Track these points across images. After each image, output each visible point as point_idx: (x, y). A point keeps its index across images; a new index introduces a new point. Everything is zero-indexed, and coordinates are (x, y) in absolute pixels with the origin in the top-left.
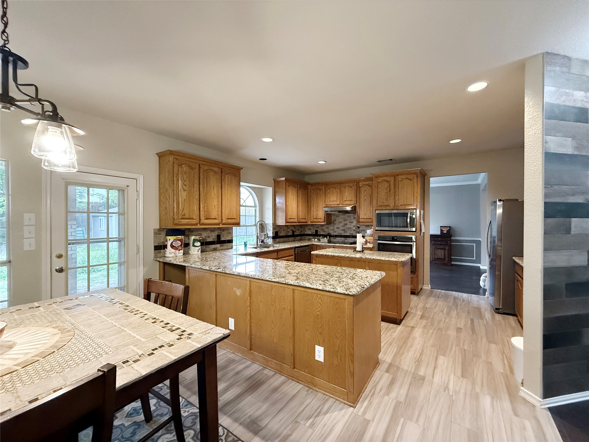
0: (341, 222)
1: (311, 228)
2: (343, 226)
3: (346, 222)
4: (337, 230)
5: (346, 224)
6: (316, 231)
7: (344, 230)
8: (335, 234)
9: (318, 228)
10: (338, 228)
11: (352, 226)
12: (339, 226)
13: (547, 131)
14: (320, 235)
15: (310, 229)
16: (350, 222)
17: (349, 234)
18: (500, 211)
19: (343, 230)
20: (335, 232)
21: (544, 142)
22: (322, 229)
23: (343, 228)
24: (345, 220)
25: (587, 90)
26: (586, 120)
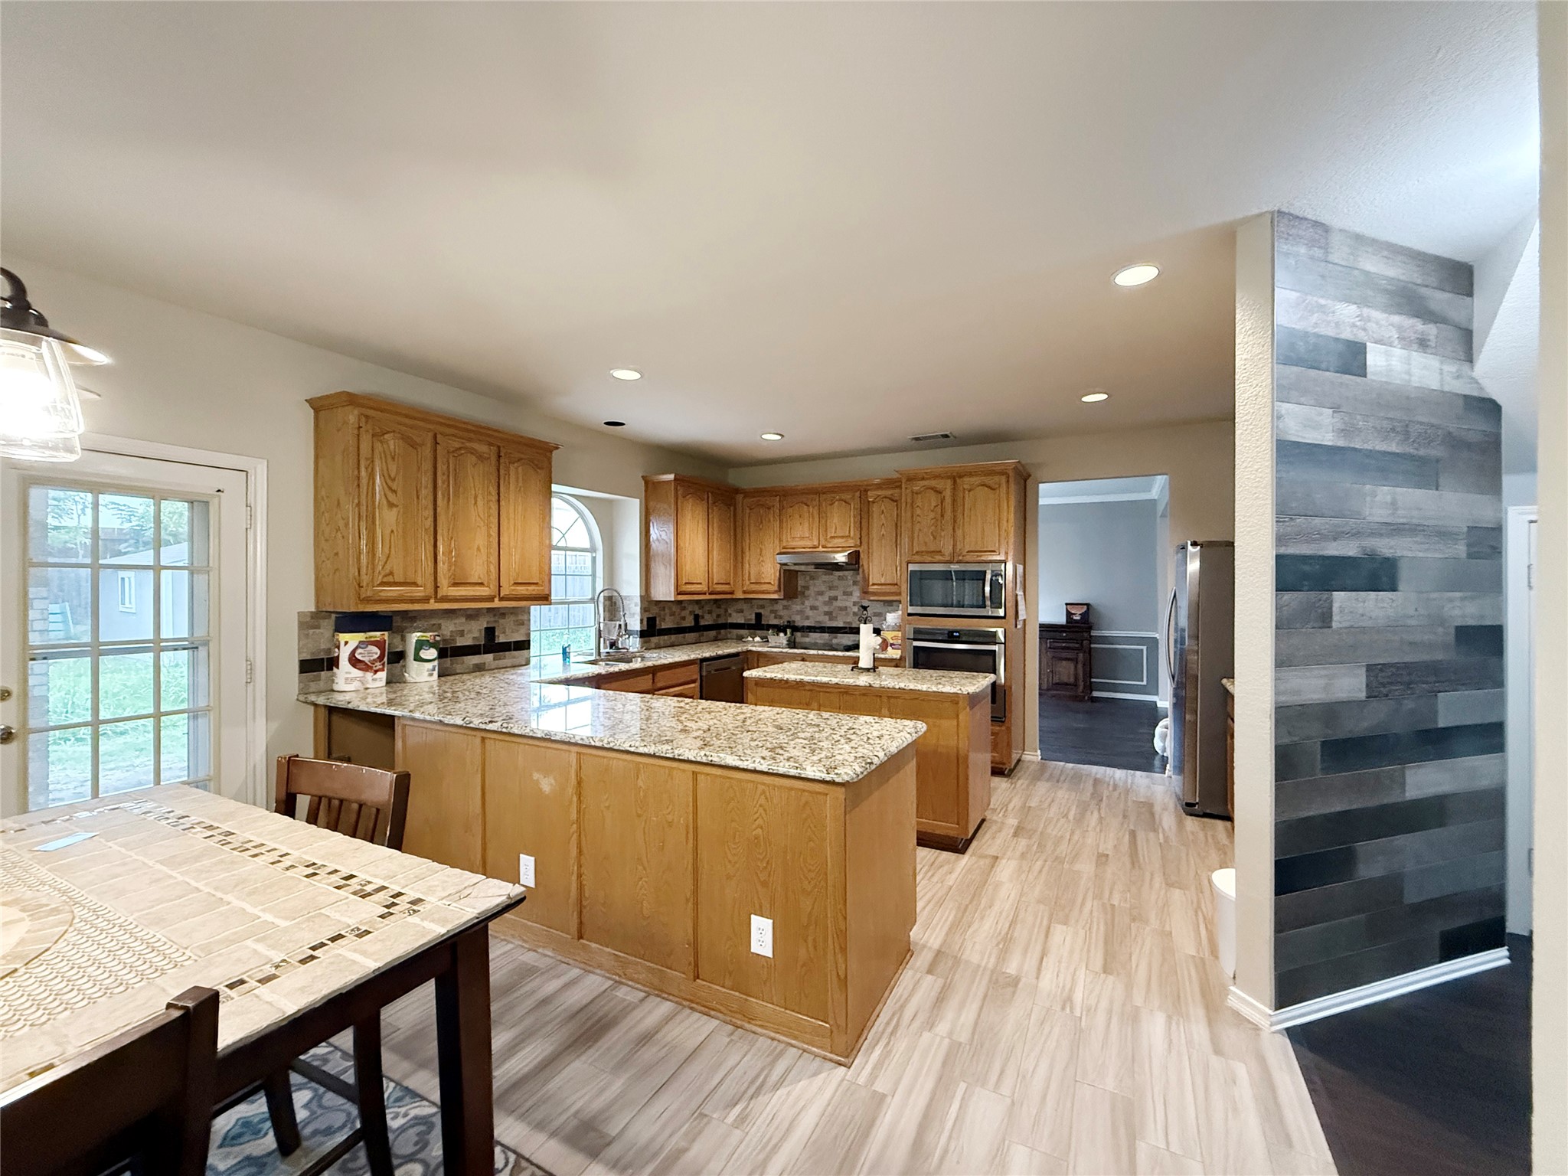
0: (821, 593)
1: (745, 607)
2: (825, 603)
3: (833, 593)
4: (810, 613)
5: (836, 598)
6: (759, 616)
7: (828, 613)
8: (807, 623)
9: (762, 607)
10: (813, 608)
11: (849, 604)
12: (817, 604)
13: (1282, 392)
14: (769, 627)
15: (741, 611)
16: (845, 593)
17: (841, 625)
18: (1194, 566)
19: (826, 613)
20: (808, 618)
21: (1276, 417)
22: (772, 612)
23: (826, 609)
24: (831, 588)
25: (1363, 302)
26: (1361, 371)
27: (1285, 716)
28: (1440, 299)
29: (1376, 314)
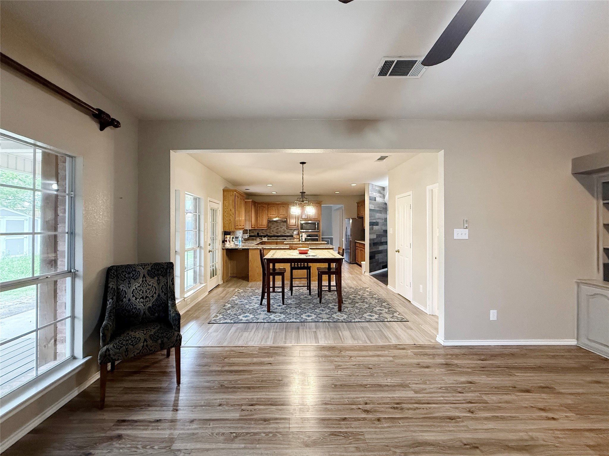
0: (275, 228)
1: (254, 231)
2: (276, 230)
3: (278, 228)
4: (272, 232)
5: (278, 229)
6: (258, 233)
7: (277, 232)
8: (271, 235)
9: (259, 231)
10: (273, 231)
11: (282, 230)
12: (273, 230)
13: (370, 203)
14: (261, 236)
15: (253, 232)
16: (281, 227)
17: (280, 235)
18: (351, 221)
19: (276, 232)
20: (271, 234)
21: (369, 206)
22: (262, 232)
23: (276, 231)
24: (277, 226)
25: (376, 192)
26: (375, 200)
27: (370, 240)
28: (382, 191)
29: (377, 194)
